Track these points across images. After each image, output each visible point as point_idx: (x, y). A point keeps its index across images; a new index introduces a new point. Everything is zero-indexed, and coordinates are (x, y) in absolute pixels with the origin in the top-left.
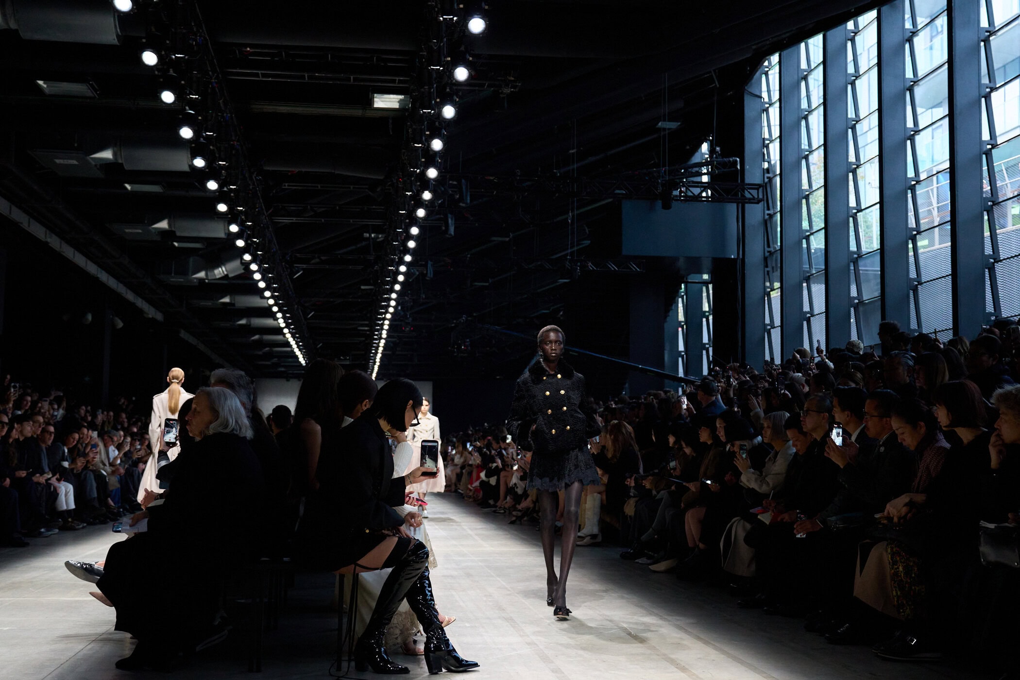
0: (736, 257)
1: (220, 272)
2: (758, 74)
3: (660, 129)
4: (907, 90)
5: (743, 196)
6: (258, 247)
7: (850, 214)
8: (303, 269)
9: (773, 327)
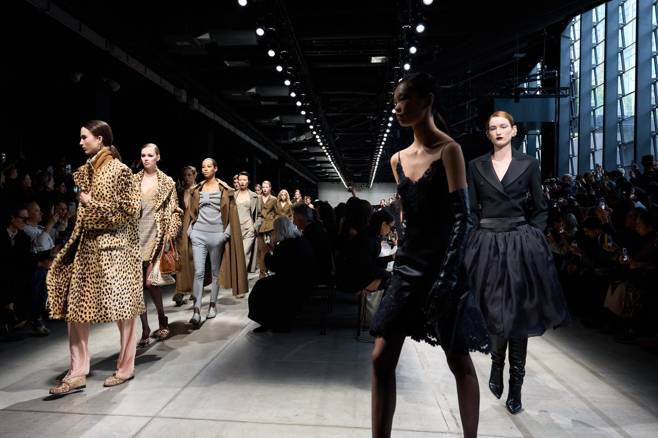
0: (554, 121)
1: (302, 138)
2: (568, 26)
3: (514, 58)
4: (653, 31)
5: (559, 94)
6: (319, 128)
7: (619, 98)
8: (339, 135)
9: (574, 156)
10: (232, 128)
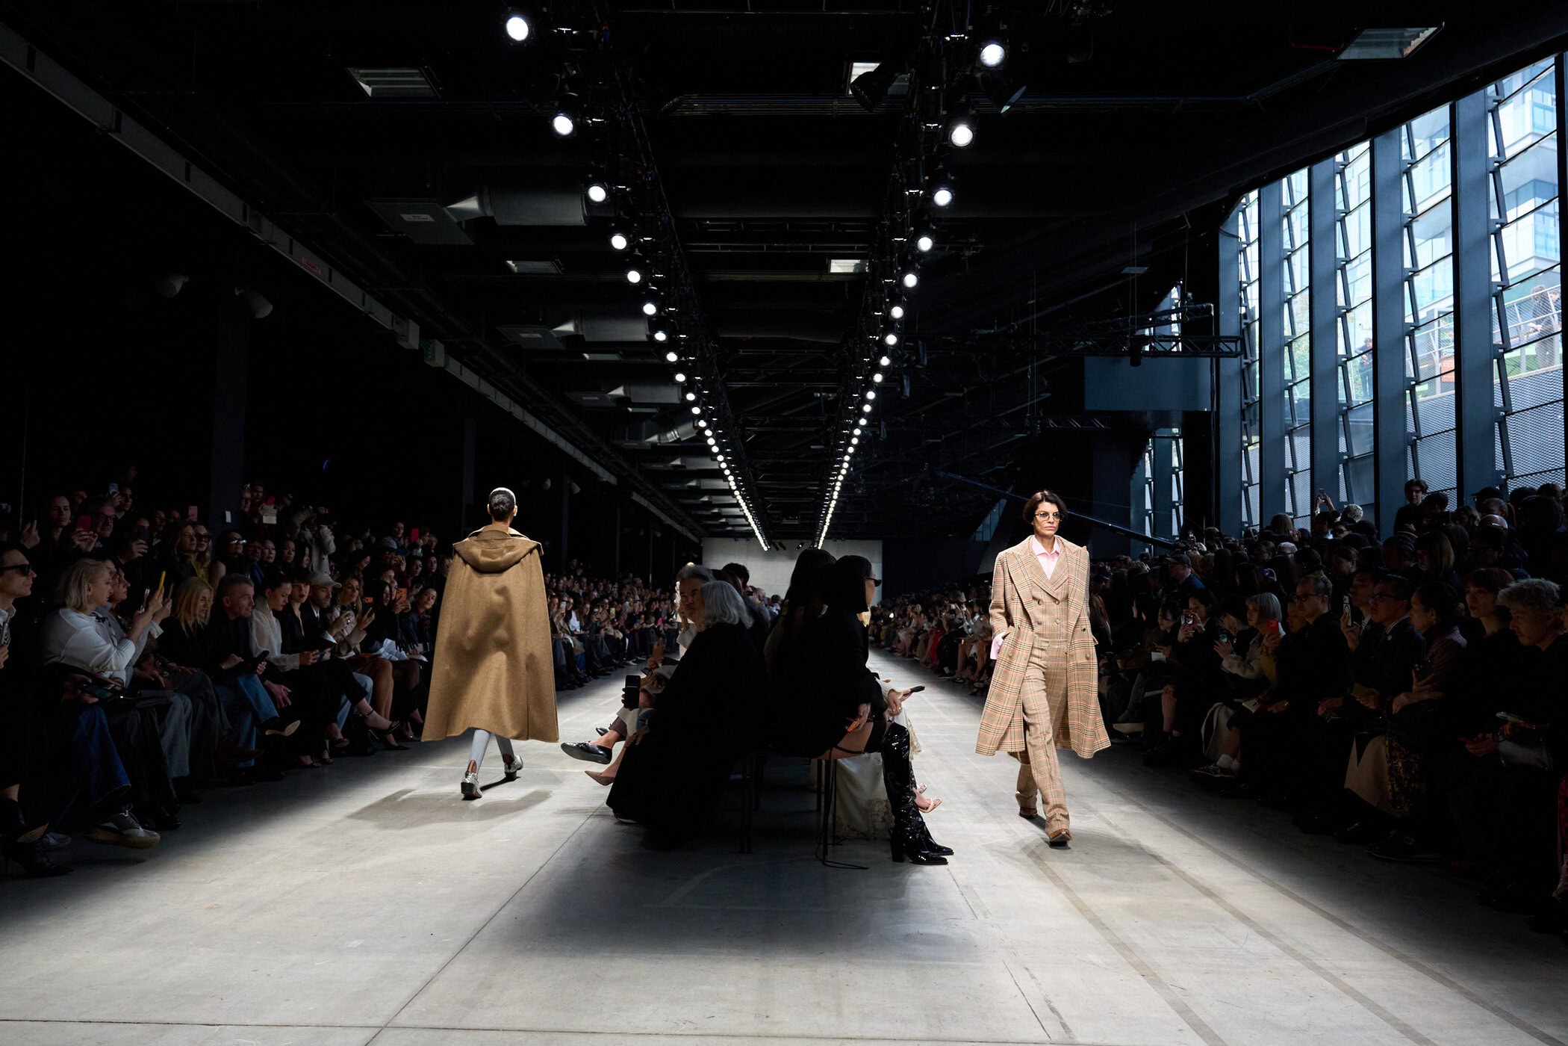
0: (1210, 410)
1: (672, 436)
2: (1234, 213)
3: (1128, 275)
4: (1405, 227)
5: (1218, 348)
7: (1339, 363)
8: (755, 432)
9: (1251, 484)
10: (518, 412)
